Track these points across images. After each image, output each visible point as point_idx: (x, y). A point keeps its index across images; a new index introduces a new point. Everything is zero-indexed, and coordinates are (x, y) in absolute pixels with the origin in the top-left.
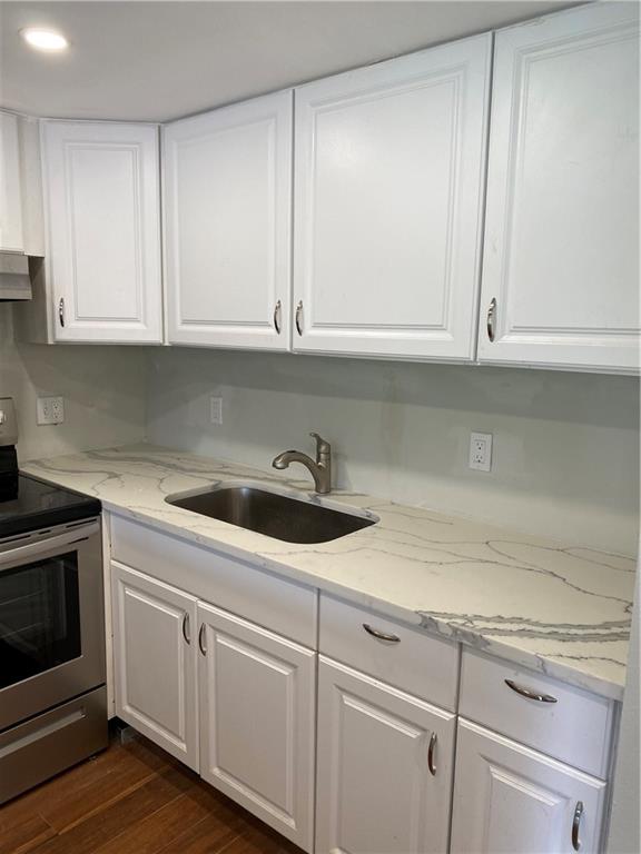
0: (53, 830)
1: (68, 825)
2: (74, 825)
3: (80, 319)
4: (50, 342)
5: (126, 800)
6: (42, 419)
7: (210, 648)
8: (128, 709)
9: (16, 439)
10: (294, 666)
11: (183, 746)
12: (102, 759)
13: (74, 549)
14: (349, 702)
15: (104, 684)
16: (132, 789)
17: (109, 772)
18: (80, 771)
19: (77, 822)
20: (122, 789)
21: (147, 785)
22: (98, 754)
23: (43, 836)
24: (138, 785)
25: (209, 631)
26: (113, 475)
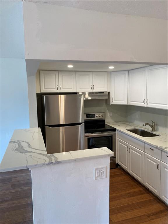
3: (115, 101)
4: (110, 104)
6: (109, 116)
7: (131, 152)
8: (119, 162)
9: (105, 119)
10: (141, 154)
11: (127, 168)
13: (112, 135)
14: (148, 159)
15: (116, 157)
25: (131, 149)
26: (119, 125)
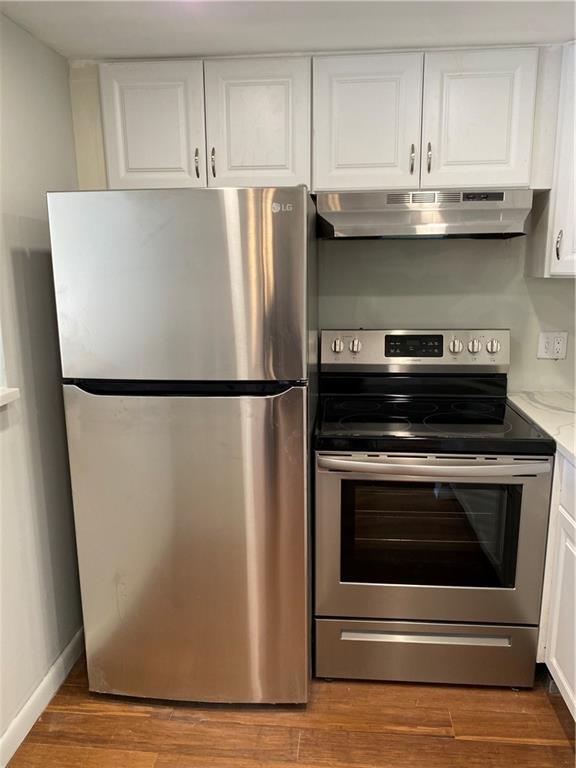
0: (452, 731)
1: (465, 735)
2: (470, 738)
4: (546, 276)
5: (525, 748)
6: (542, 353)
8: (554, 661)
12: (524, 696)
13: (520, 483)
15: (537, 626)
16: (537, 741)
17: (524, 712)
18: (498, 695)
19: (475, 738)
20: (529, 736)
21: (553, 748)
22: (521, 689)
23: (443, 731)
24: (546, 742)
